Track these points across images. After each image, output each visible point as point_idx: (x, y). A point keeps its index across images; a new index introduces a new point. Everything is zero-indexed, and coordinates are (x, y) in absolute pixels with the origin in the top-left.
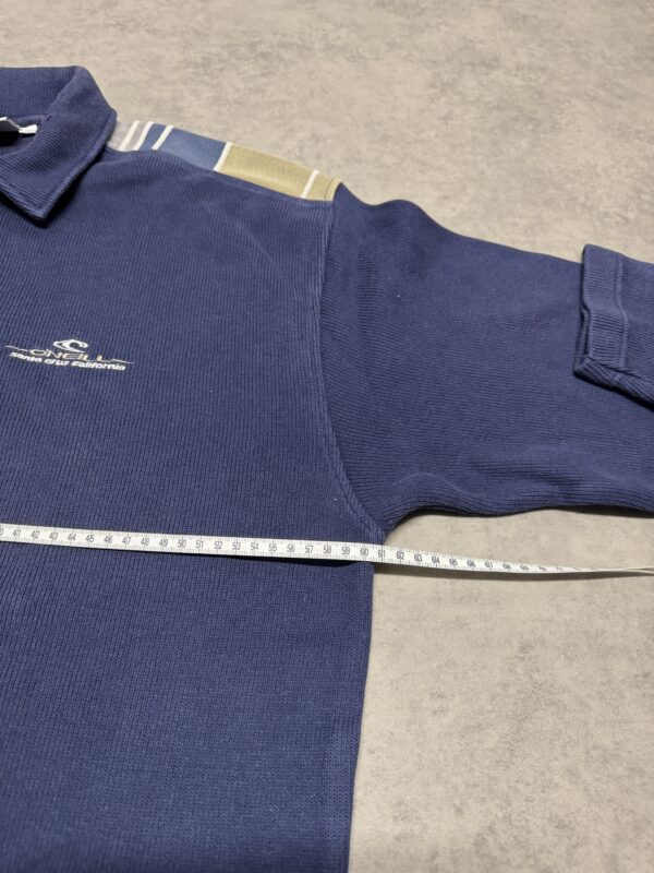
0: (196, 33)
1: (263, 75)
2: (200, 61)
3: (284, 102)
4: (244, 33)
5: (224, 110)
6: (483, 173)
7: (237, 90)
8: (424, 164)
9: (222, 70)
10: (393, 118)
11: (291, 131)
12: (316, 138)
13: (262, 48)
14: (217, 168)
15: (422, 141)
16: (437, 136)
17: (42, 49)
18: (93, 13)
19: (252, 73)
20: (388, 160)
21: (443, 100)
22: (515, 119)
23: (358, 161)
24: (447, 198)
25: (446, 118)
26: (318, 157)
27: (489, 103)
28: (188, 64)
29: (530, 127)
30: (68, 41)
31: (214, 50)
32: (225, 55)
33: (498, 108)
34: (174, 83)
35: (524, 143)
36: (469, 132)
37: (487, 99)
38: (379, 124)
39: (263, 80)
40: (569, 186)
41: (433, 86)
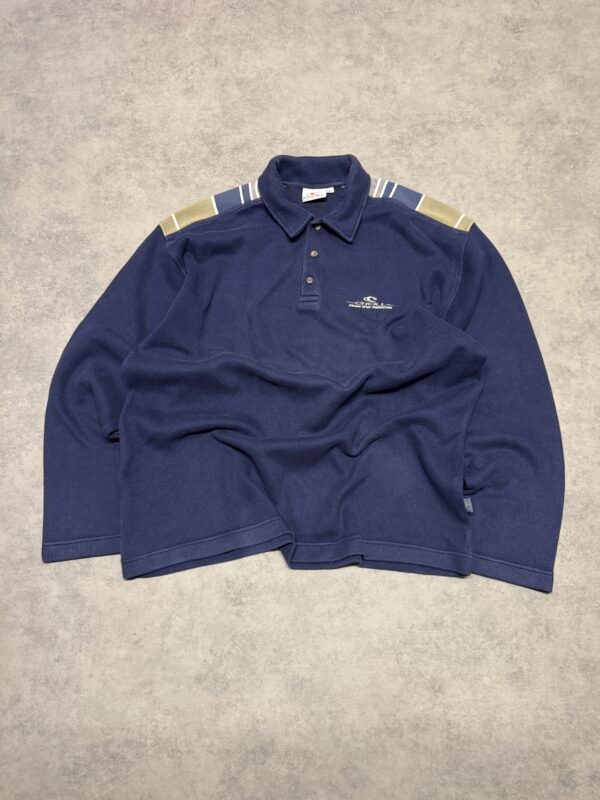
0: (394, 118)
1: (432, 145)
2: (398, 139)
3: (444, 163)
4: (419, 115)
5: (414, 172)
6: (545, 200)
7: (420, 158)
8: (515, 198)
9: (410, 144)
10: (499, 168)
11: (449, 183)
12: (462, 186)
13: (429, 126)
14: (417, 209)
15: (515, 182)
16: (522, 178)
17: (319, 139)
18: (338, 109)
19: (426, 144)
20: (498, 197)
21: (526, 152)
22: (564, 161)
23: (483, 199)
24: (526, 218)
25: (527, 165)
26: (463, 198)
27: (550, 151)
28: (393, 142)
29: (572, 166)
30: (330, 132)
31: (404, 131)
32: (411, 134)
33: (555, 154)
34: (388, 156)
35: (568, 178)
36: (539, 174)
37: (550, 148)
38: (493, 173)
39: (432, 150)
40: (589, 205)
41: (520, 142)
